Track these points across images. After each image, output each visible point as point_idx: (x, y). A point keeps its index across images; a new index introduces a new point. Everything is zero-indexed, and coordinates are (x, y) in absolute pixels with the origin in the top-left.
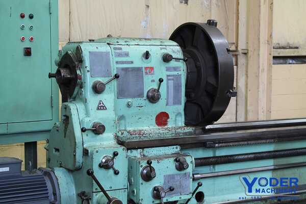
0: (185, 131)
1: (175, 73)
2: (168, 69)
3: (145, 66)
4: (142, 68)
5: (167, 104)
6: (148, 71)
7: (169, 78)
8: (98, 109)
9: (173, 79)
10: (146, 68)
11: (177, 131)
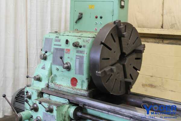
0: (81, 93)
1: (81, 55)
2: (78, 52)
3: (66, 48)
4: (64, 49)
5: (76, 74)
6: (67, 51)
7: (77, 57)
8: (42, 68)
9: (79, 58)
10: (67, 49)
11: (77, 91)
